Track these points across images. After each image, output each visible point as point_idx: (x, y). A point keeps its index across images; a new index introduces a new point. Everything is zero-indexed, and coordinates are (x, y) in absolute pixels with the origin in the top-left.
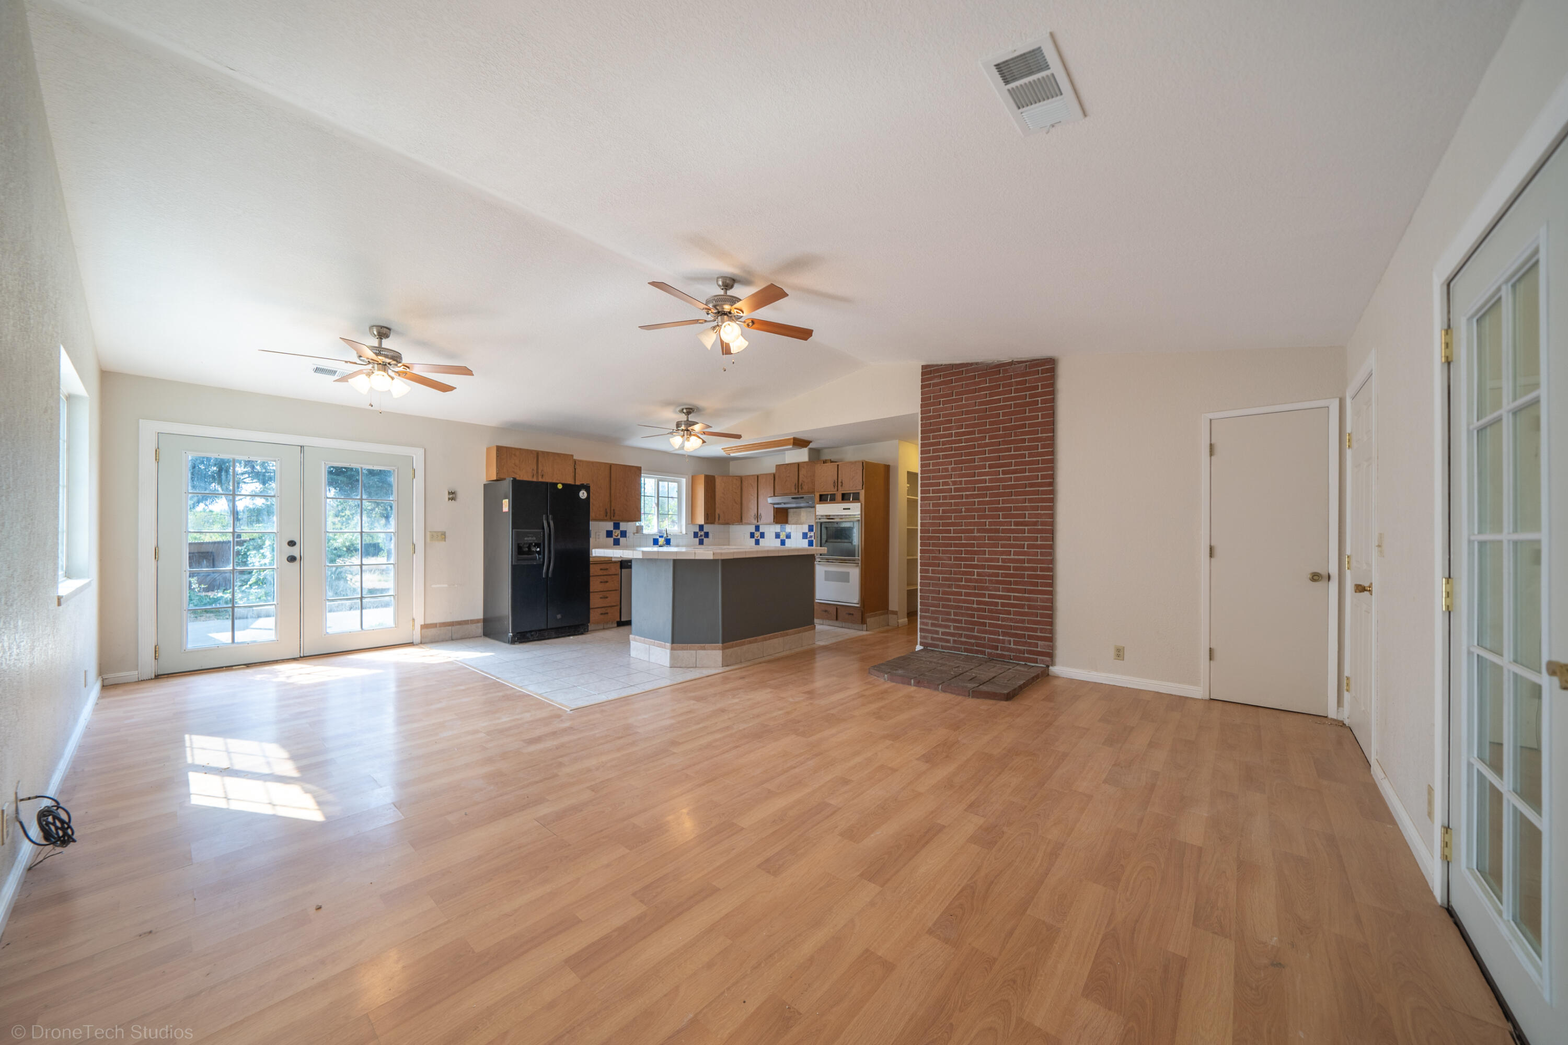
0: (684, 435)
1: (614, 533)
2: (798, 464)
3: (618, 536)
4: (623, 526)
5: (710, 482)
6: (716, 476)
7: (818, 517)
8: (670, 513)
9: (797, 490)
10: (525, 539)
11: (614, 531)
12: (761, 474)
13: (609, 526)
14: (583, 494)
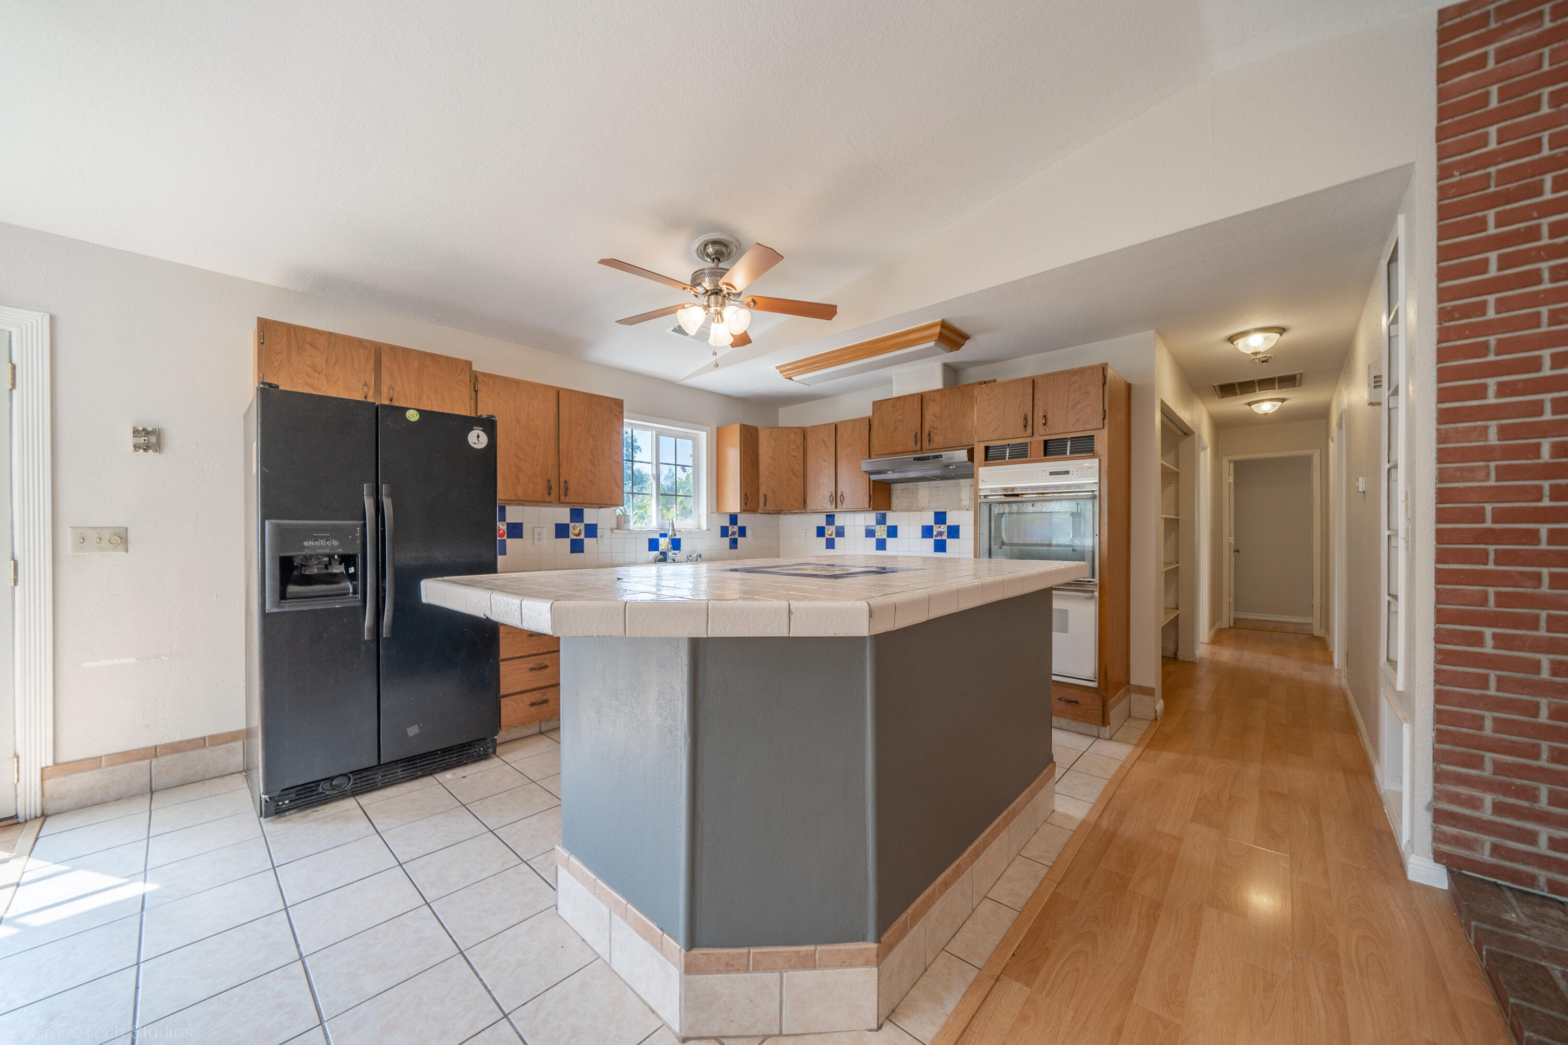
0: (709, 306)
1: (571, 529)
2: (922, 398)
3: (579, 534)
4: (590, 515)
5: (750, 438)
6: (759, 428)
7: (982, 493)
8: (680, 493)
9: (919, 444)
10: (306, 544)
11: (572, 525)
12: (843, 422)
13: (562, 515)
14: (477, 439)
